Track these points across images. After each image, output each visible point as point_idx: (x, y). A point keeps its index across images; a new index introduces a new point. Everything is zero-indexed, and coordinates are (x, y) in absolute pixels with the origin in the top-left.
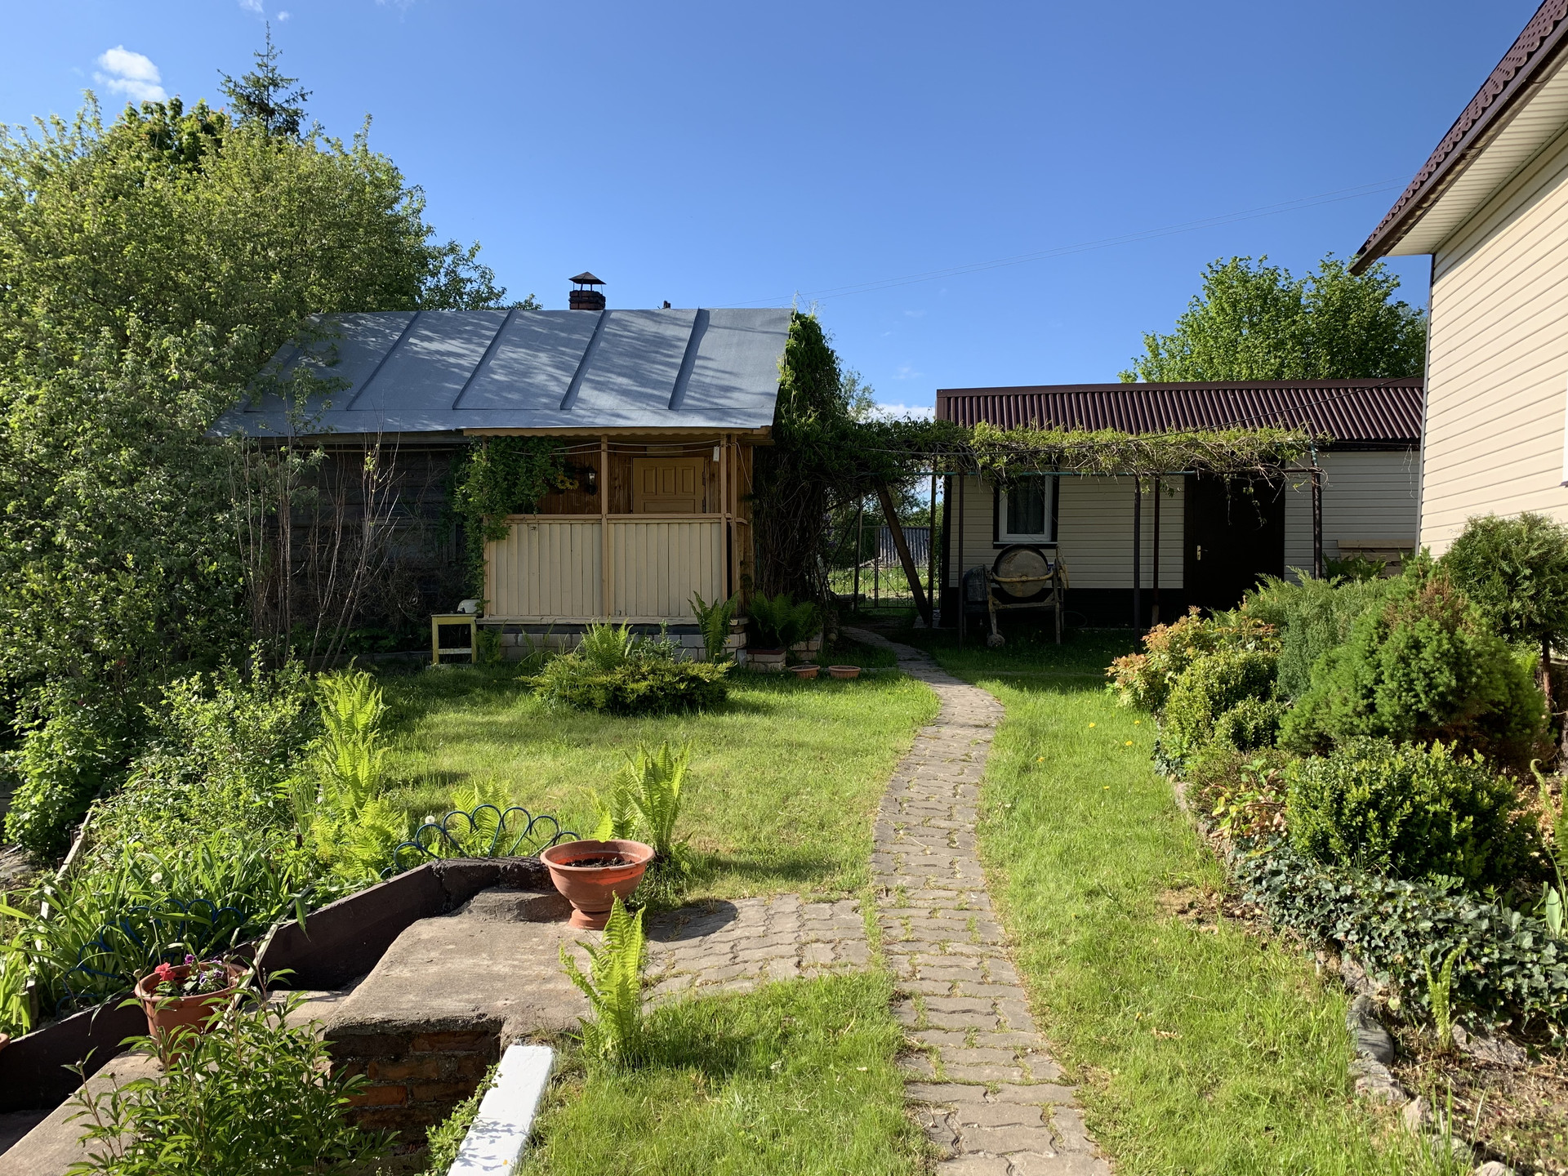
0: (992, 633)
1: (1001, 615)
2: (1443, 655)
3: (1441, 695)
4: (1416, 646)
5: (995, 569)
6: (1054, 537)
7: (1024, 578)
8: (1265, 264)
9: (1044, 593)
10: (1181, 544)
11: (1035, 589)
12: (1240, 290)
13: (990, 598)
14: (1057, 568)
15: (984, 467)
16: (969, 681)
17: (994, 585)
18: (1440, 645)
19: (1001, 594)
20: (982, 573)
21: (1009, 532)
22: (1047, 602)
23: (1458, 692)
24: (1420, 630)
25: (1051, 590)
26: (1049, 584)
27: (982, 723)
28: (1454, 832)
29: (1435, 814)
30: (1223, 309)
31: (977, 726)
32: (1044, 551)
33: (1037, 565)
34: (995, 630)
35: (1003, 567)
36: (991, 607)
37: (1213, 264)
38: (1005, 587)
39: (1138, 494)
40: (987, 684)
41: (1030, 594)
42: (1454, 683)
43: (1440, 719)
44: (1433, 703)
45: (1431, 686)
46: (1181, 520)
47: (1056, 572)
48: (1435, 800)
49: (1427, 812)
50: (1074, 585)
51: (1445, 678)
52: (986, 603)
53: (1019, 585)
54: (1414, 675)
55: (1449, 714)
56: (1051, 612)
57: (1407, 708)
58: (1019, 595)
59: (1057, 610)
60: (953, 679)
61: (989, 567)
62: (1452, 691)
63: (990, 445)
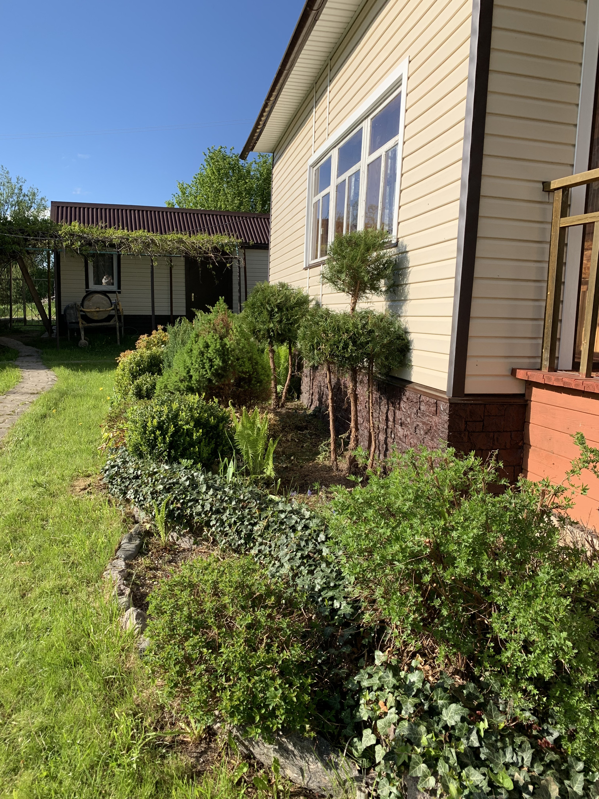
0: (81, 339)
1: (87, 330)
2: (217, 350)
3: (216, 370)
4: (207, 346)
5: (82, 305)
6: (119, 287)
7: (98, 310)
8: (233, 151)
9: (110, 318)
10: (184, 292)
11: (105, 316)
12: (221, 163)
13: (80, 320)
14: (117, 304)
15: (67, 246)
16: (49, 367)
17: (82, 313)
18: (216, 346)
19: (85, 318)
20: (74, 307)
21: (95, 284)
22: (112, 322)
23: (224, 369)
24: (209, 338)
25: (113, 316)
26: (113, 313)
27: (36, 392)
28: (194, 438)
29: (187, 429)
30: (214, 173)
31: (31, 394)
32: (109, 295)
33: (104, 302)
34: (83, 337)
35: (86, 303)
36: (80, 325)
37: (210, 149)
38: (88, 314)
39: (152, 266)
40: (57, 369)
41: (101, 318)
42: (221, 364)
43: (217, 381)
44: (212, 373)
45: (212, 366)
46: (184, 280)
47: (116, 306)
48: (187, 423)
49: (184, 429)
50: (126, 313)
51: (218, 362)
52: (78, 323)
53: (95, 313)
54: (204, 361)
55: (220, 379)
56: (113, 328)
57: (203, 376)
58: (96, 318)
59: (118, 327)
60: (43, 367)
61: (79, 303)
62: (221, 368)
63: (71, 235)
